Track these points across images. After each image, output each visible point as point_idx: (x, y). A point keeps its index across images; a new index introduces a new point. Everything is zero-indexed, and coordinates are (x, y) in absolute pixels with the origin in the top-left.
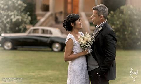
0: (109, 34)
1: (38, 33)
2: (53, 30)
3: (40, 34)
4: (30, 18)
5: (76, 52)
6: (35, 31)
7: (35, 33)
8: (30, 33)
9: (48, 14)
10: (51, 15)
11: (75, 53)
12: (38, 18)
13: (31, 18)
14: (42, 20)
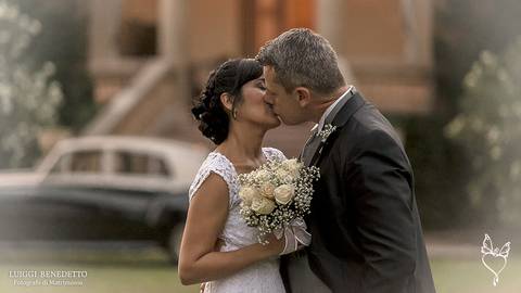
0: (369, 154)
1: (98, 169)
2: (174, 153)
3: (109, 177)
4: (56, 93)
5: (232, 244)
6: (84, 160)
7: (85, 169)
8: (55, 170)
9: (153, 71)
10: (170, 77)
11: (227, 248)
12: (102, 92)
13: (65, 91)
14: (123, 101)
